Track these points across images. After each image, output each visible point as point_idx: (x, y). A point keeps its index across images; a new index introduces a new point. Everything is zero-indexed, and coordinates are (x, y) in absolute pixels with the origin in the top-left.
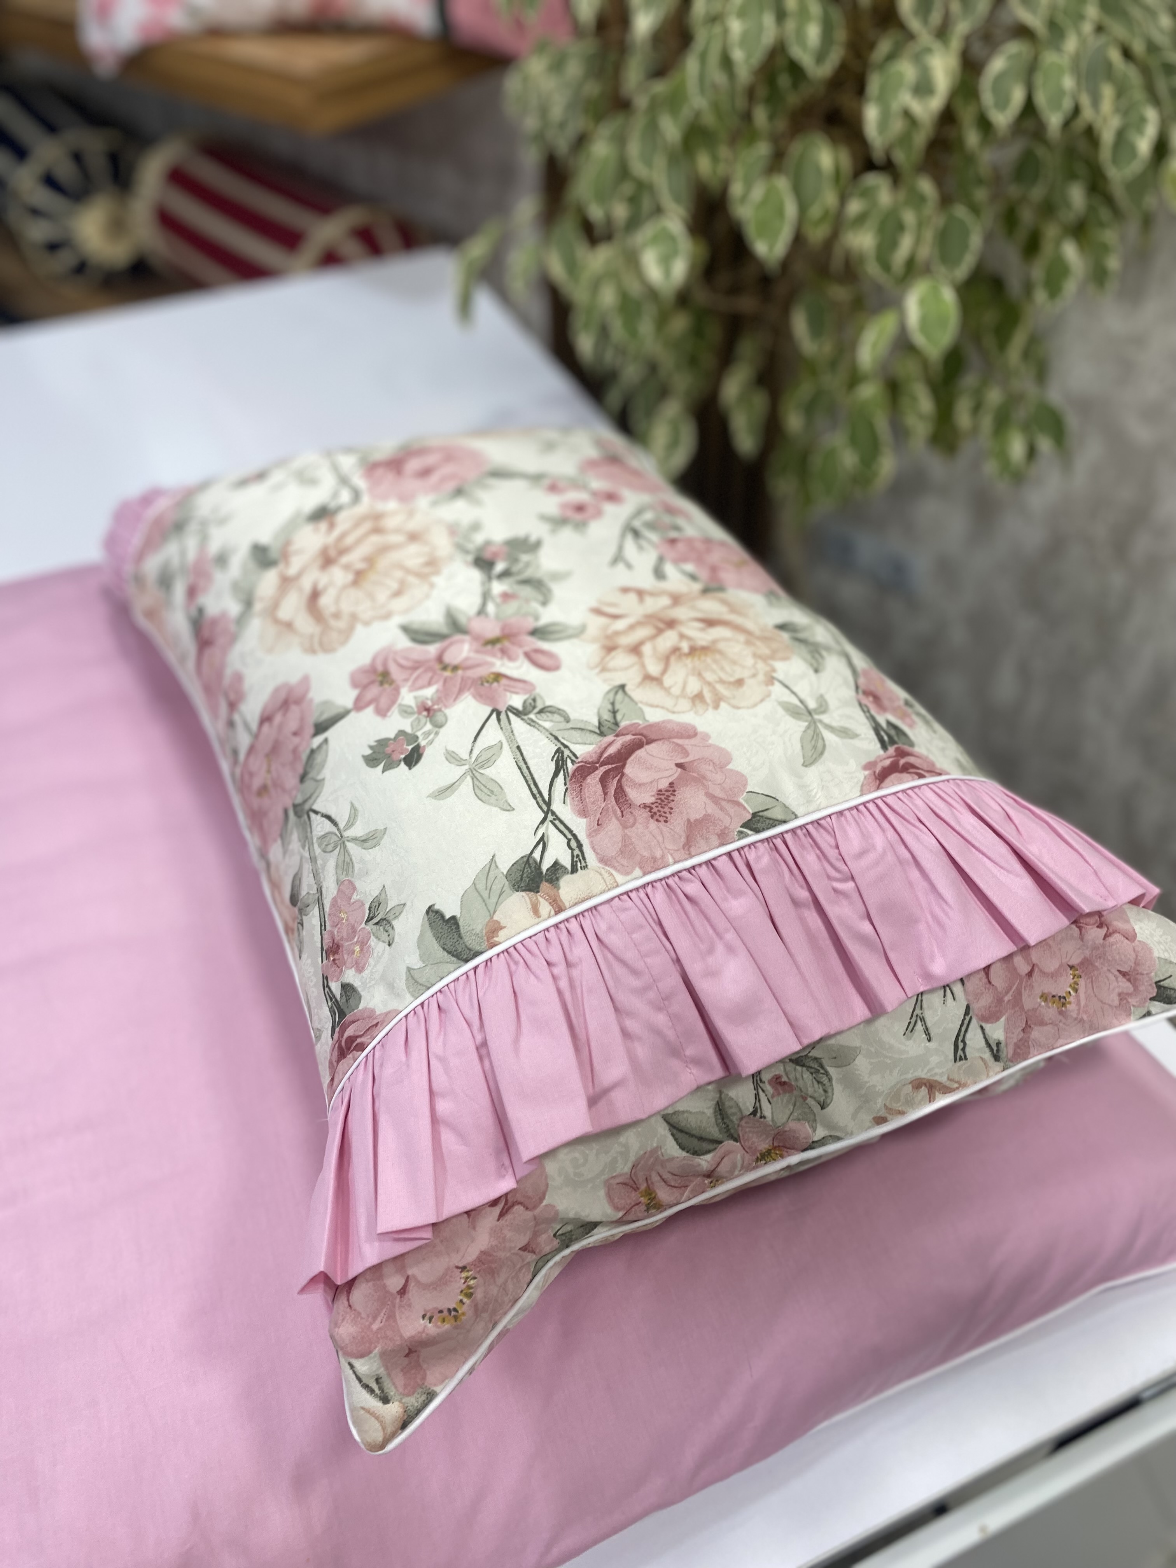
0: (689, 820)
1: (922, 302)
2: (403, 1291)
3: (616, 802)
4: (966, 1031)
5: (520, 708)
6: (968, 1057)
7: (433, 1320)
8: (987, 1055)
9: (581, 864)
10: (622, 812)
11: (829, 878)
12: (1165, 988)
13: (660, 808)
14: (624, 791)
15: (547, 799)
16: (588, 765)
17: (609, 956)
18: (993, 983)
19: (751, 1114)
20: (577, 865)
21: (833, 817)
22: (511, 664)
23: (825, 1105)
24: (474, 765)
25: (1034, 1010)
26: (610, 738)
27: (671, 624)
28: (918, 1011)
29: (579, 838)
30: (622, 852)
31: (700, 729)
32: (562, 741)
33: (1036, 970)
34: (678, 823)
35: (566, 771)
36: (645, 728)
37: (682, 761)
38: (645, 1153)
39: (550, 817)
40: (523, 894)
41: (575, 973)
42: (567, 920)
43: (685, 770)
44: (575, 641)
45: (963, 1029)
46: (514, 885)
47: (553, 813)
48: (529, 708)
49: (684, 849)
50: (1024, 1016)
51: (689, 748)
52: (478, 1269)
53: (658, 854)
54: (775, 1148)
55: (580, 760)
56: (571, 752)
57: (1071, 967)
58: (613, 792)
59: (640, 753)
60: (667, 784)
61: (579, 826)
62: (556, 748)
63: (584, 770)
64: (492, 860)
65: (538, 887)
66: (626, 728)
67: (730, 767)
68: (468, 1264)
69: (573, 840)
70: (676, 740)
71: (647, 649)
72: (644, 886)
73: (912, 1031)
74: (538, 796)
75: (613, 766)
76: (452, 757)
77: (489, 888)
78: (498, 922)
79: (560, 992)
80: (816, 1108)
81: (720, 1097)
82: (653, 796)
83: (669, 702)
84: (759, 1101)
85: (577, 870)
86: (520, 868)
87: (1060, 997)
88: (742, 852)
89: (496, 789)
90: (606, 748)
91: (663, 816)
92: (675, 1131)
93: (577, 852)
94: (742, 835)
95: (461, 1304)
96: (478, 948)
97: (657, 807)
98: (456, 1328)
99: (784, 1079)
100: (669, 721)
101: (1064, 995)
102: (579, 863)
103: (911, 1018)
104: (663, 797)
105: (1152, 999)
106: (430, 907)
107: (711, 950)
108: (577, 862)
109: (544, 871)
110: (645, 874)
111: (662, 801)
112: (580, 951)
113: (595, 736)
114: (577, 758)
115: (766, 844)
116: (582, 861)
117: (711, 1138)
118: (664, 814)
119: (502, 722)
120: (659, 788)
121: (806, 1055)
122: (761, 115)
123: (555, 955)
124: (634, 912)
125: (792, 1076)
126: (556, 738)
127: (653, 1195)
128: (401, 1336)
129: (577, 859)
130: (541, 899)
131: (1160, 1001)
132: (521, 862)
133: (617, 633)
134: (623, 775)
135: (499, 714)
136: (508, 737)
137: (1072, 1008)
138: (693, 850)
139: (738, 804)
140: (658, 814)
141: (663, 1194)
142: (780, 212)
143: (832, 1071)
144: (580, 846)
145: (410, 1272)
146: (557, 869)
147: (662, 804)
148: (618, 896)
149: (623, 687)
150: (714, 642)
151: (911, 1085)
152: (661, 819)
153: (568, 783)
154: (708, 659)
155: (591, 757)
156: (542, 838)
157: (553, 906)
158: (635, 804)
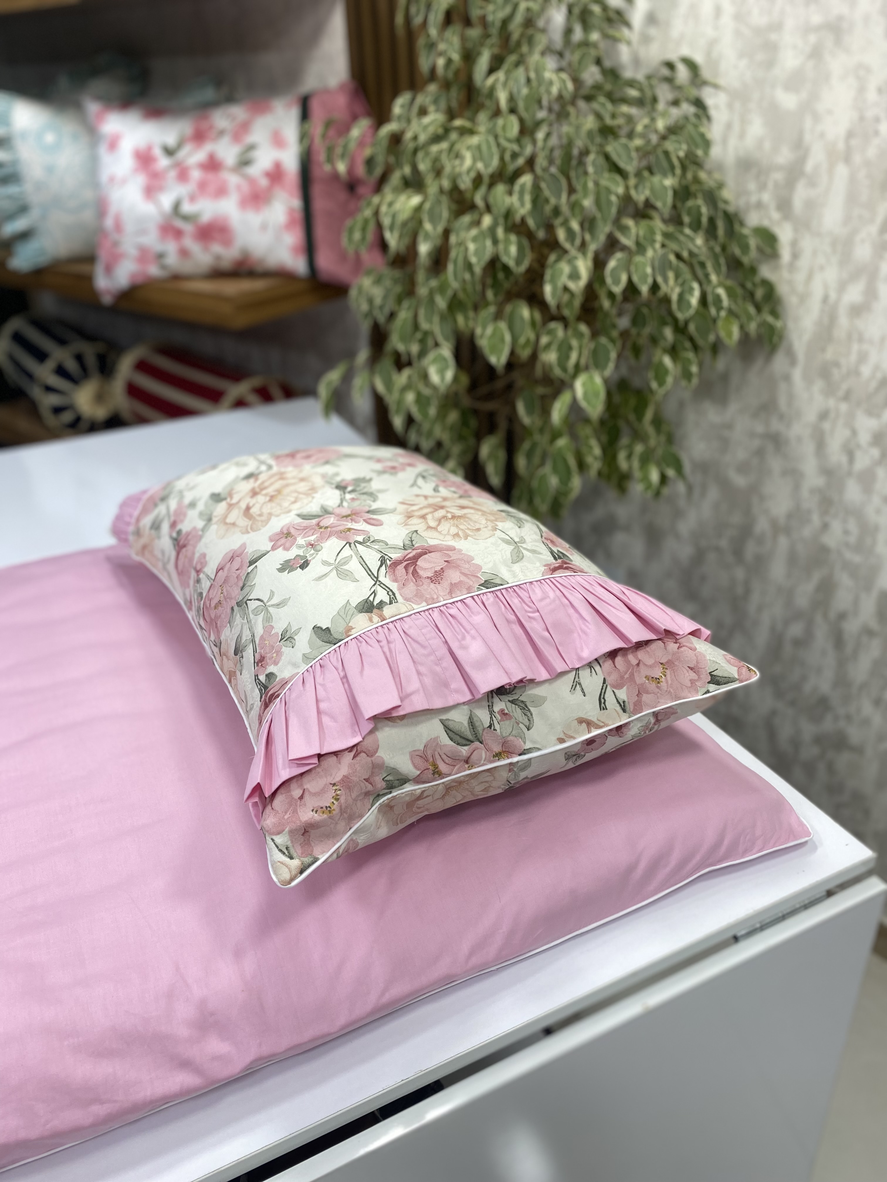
0: (451, 583)
1: (584, 385)
2: (301, 798)
3: (413, 576)
4: (605, 693)
5: (362, 541)
6: (607, 707)
7: (318, 812)
8: (618, 708)
10: (416, 580)
11: (526, 611)
12: (713, 675)
14: (417, 571)
15: (376, 576)
16: (398, 562)
17: (410, 639)
18: (617, 667)
19: (488, 727)
21: (527, 584)
22: (357, 524)
23: (530, 728)
24: (337, 565)
25: (642, 685)
26: (409, 550)
27: (442, 507)
28: (577, 679)
29: (393, 591)
30: (416, 596)
31: (457, 547)
32: (384, 552)
33: (641, 663)
34: (445, 584)
35: (386, 564)
36: (427, 547)
37: (447, 560)
38: (431, 739)
39: (378, 583)
40: (364, 614)
41: (392, 646)
42: (387, 624)
43: (449, 563)
44: (391, 514)
45: (603, 691)
46: (359, 611)
47: (380, 581)
48: (366, 541)
49: (448, 594)
50: (637, 687)
51: (451, 555)
52: (342, 785)
53: (435, 597)
54: (504, 752)
56: (389, 557)
57: (662, 664)
58: (411, 572)
59: (426, 556)
60: (440, 569)
61: (394, 586)
62: (381, 556)
63: (396, 564)
64: (348, 602)
65: (372, 611)
66: (418, 546)
67: (473, 562)
68: (337, 782)
69: (389, 591)
70: (444, 552)
71: (429, 517)
72: (427, 610)
73: (574, 690)
75: (411, 562)
76: (325, 563)
77: (346, 613)
78: (351, 627)
79: (384, 653)
80: (525, 730)
81: (471, 714)
82: (432, 573)
83: (441, 537)
84: (493, 721)
85: (392, 603)
86: (362, 604)
87: (656, 678)
88: (479, 597)
89: (349, 574)
90: (407, 555)
92: (446, 729)
93: (392, 596)
94: (478, 589)
95: (333, 804)
96: (341, 638)
97: (434, 578)
98: (330, 818)
99: (506, 711)
100: (441, 544)
101: (659, 677)
103: (573, 683)
104: (437, 574)
105: (709, 683)
106: (315, 626)
107: (464, 638)
108: (392, 600)
109: (375, 605)
110: (428, 605)
112: (395, 636)
113: (402, 550)
114: (392, 559)
115: (492, 594)
116: (395, 600)
117: (467, 738)
118: (438, 581)
119: (352, 547)
120: (435, 570)
121: (517, 699)
122: (490, 294)
123: (381, 637)
124: (423, 620)
125: (510, 710)
126: (381, 552)
127: (436, 766)
128: (300, 821)
130: (374, 616)
131: (713, 684)
132: (363, 602)
133: (413, 511)
134: (416, 565)
135: (350, 544)
136: (355, 553)
137: (663, 685)
138: (453, 595)
139: (477, 577)
140: (435, 580)
141: (443, 767)
142: (502, 340)
143: (532, 709)
144: (394, 594)
145: (305, 787)
146: (382, 604)
147: (437, 577)
148: (414, 614)
149: (416, 531)
150: (465, 514)
151: (576, 721)
152: (437, 583)
153: (387, 569)
154: (462, 521)
155: (399, 558)
156: (374, 592)
157: (380, 618)
158: (423, 577)
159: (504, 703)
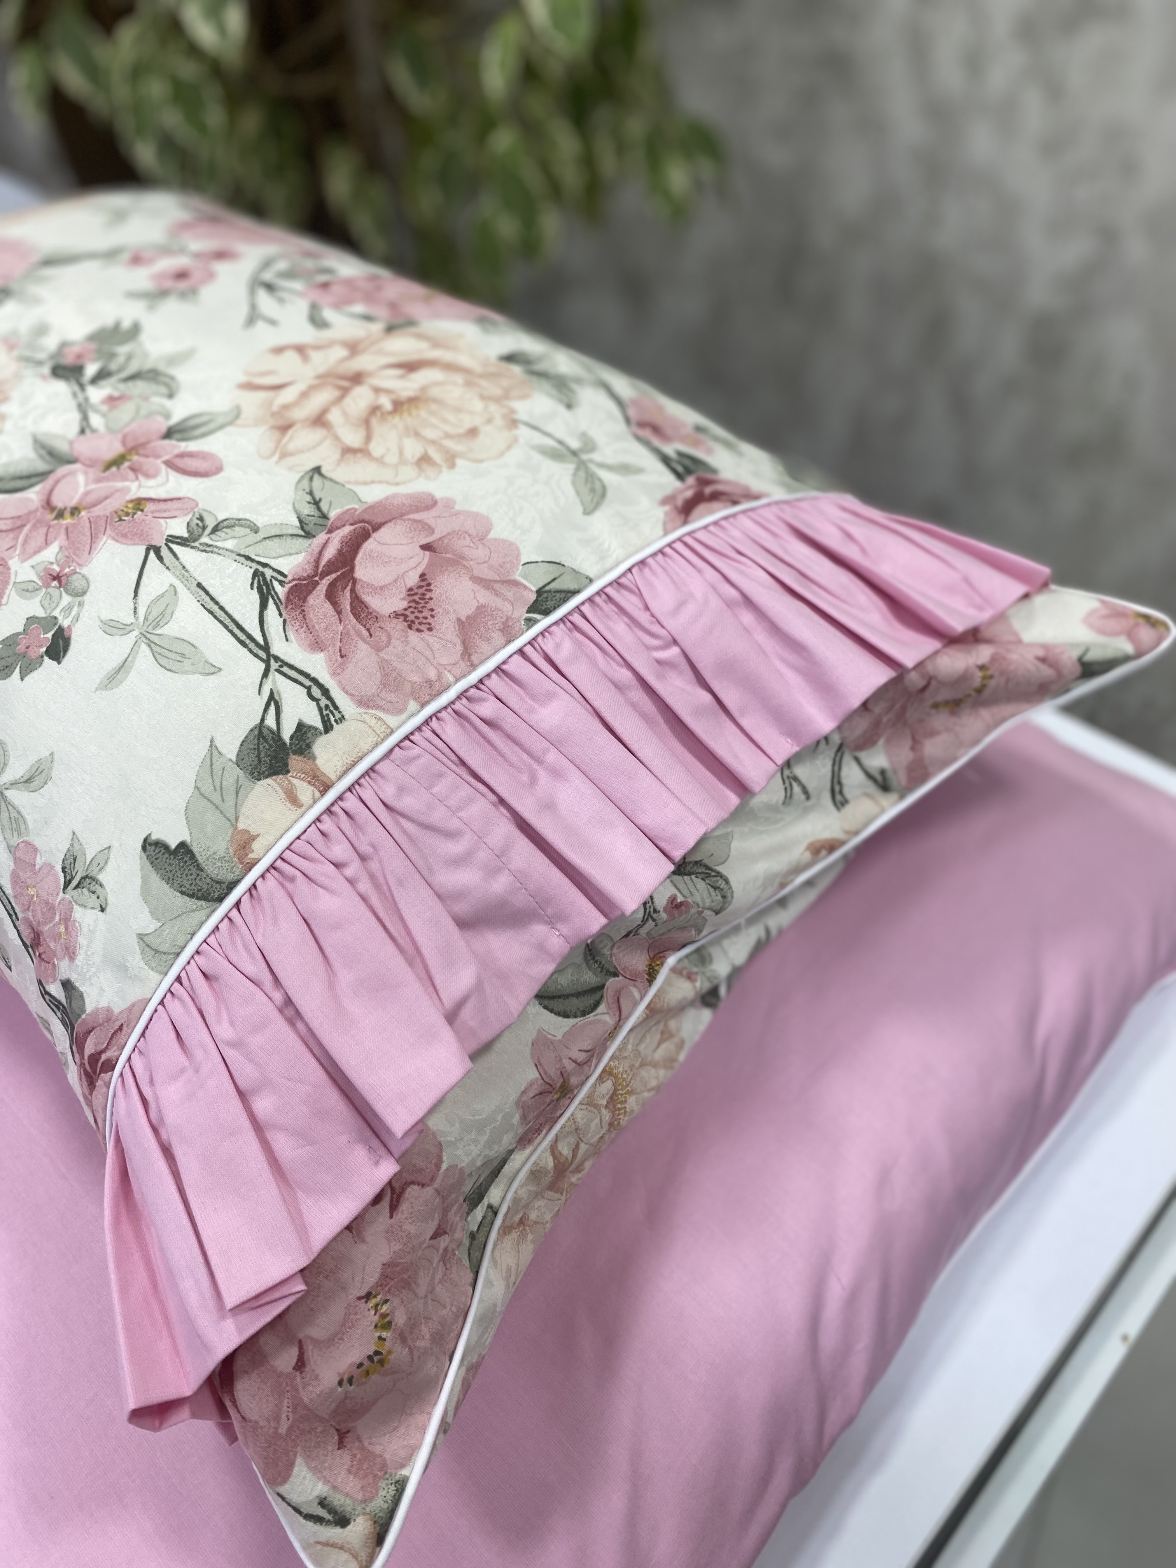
0: (459, 619)
2: (300, 1364)
3: (357, 619)
5: (186, 535)
8: (873, 789)
9: (334, 717)
10: (368, 630)
11: (649, 648)
12: (1084, 662)
13: (417, 614)
14: (363, 603)
15: (262, 643)
16: (304, 582)
17: (407, 824)
20: (329, 719)
21: (633, 571)
22: (153, 483)
24: (145, 628)
26: (322, 537)
27: (357, 378)
29: (321, 681)
30: (384, 685)
31: (439, 495)
32: (257, 559)
34: (446, 625)
35: (276, 598)
36: (363, 512)
37: (428, 541)
39: (274, 665)
40: (269, 781)
41: (374, 865)
42: (340, 798)
43: (435, 552)
44: (231, 430)
46: (252, 773)
47: (277, 659)
48: (197, 531)
49: (463, 657)
51: (432, 523)
52: (386, 1289)
53: (432, 675)
55: (290, 578)
56: (274, 570)
58: (348, 607)
59: (369, 545)
60: (417, 578)
61: (317, 666)
62: (252, 570)
63: (300, 589)
64: (211, 746)
65: (286, 765)
66: (338, 518)
67: (492, 535)
68: (372, 1288)
69: (313, 686)
70: (411, 517)
71: (336, 417)
72: (427, 722)
74: (248, 641)
75: (338, 573)
76: (112, 627)
77: (218, 787)
78: (247, 832)
79: (362, 897)
82: (404, 599)
83: (386, 473)
85: (332, 727)
86: (252, 746)
88: (536, 645)
89: (187, 650)
90: (320, 553)
91: (424, 624)
93: (324, 702)
94: (530, 623)
95: (382, 1342)
96: (229, 875)
97: (413, 612)
100: (395, 496)
102: (331, 716)
104: (416, 598)
106: (145, 840)
108: (328, 715)
109: (288, 741)
110: (422, 707)
111: (417, 603)
113: (301, 540)
114: (285, 576)
115: (562, 626)
116: (335, 712)
117: (591, 986)
118: (424, 621)
119: (165, 561)
120: (408, 586)
123: (340, 850)
124: (426, 759)
125: (684, 892)
126: (248, 558)
129: (328, 712)
130: (295, 781)
132: (251, 738)
133: (287, 407)
134: (355, 581)
135: (157, 551)
136: (180, 576)
138: (475, 659)
139: (516, 583)
140: (417, 621)
143: (725, 872)
144: (325, 692)
145: (300, 1335)
146: (305, 732)
147: (418, 608)
148: (398, 745)
149: (317, 470)
150: (423, 389)
152: (423, 626)
153: (284, 613)
154: (423, 413)
155: (304, 570)
156: (272, 697)
157: (314, 783)
158: (383, 616)
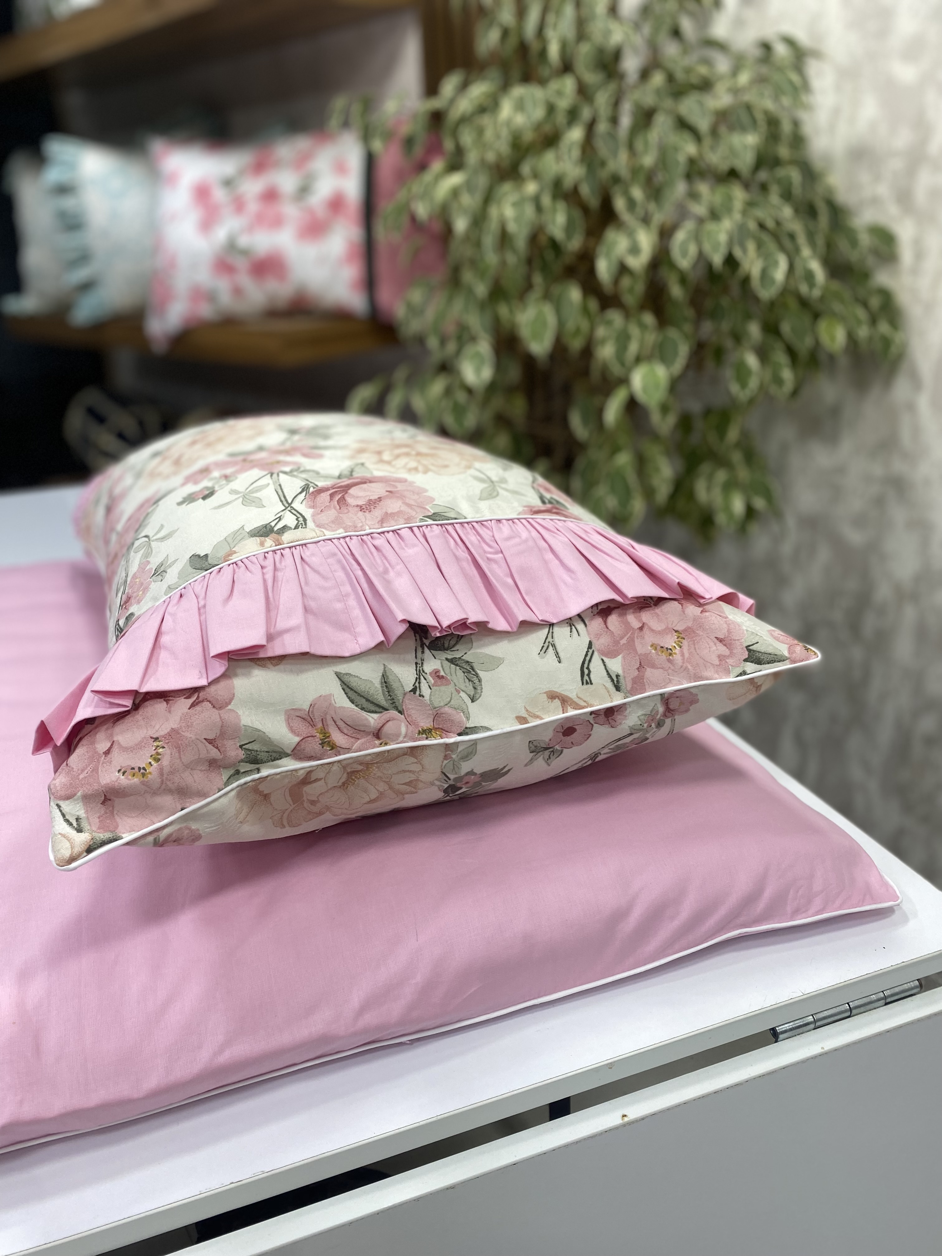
0: (386, 512)
1: (643, 378)
2: (107, 752)
3: (338, 504)
4: (590, 661)
5: (288, 471)
6: (593, 682)
7: (126, 774)
8: (610, 685)
9: (302, 527)
10: (340, 507)
11: (486, 552)
12: (754, 651)
14: (344, 499)
15: (290, 502)
16: (325, 489)
17: (307, 567)
18: (610, 628)
19: (411, 691)
21: (492, 521)
22: (290, 458)
23: (475, 699)
24: (247, 494)
25: (647, 655)
26: (344, 480)
28: (549, 639)
29: (305, 517)
30: (333, 523)
31: (410, 479)
32: (310, 481)
33: (646, 627)
34: (378, 513)
35: (308, 492)
36: (370, 477)
37: (392, 490)
38: (320, 697)
39: (289, 509)
40: (257, 538)
41: (279, 573)
42: (283, 549)
43: (392, 493)
44: (338, 450)
45: (588, 658)
46: (252, 535)
47: (292, 507)
48: (294, 471)
49: (378, 523)
50: (637, 658)
51: (398, 486)
52: (167, 741)
53: (360, 525)
54: (435, 727)
55: (319, 487)
56: (315, 485)
57: (676, 631)
58: (337, 499)
59: (363, 486)
60: (377, 498)
61: (308, 513)
62: (306, 483)
63: (321, 491)
64: (242, 527)
65: (269, 535)
66: (357, 476)
67: (425, 494)
68: (160, 736)
69: (301, 517)
70: (391, 483)
71: (386, 452)
72: (344, 538)
73: (545, 652)
74: (284, 502)
75: (342, 490)
76: (233, 492)
77: (234, 538)
78: (235, 552)
79: (265, 582)
80: (468, 700)
81: (385, 671)
82: (365, 502)
83: (393, 470)
84: (420, 683)
85: (299, 529)
86: (259, 529)
87: (667, 648)
88: (421, 529)
89: (258, 501)
90: (340, 483)
92: (345, 687)
93: (301, 521)
94: (422, 521)
95: (150, 765)
96: (217, 564)
97: (366, 506)
98: (143, 783)
99: (442, 673)
100: (389, 476)
101: (671, 647)
103: (544, 643)
104: (371, 502)
105: (745, 660)
106: (193, 555)
109: (275, 529)
110: (346, 532)
111: (370, 504)
112: (287, 564)
113: (334, 479)
115: (439, 526)
116: (303, 524)
117: (378, 703)
118: (369, 509)
119: (273, 477)
120: (370, 499)
121: (464, 659)
122: (537, 278)
123: (268, 562)
124: (334, 548)
125: (448, 671)
126: (307, 480)
127: (328, 735)
128: (99, 783)
129: (300, 525)
130: (268, 540)
131: (752, 662)
132: (260, 526)
133: (369, 448)
134: (347, 493)
135: (272, 474)
136: (275, 482)
137: (677, 658)
138: (384, 525)
139: (425, 509)
140: (366, 509)
141: (338, 738)
142: (545, 325)
143: (480, 673)
144: (305, 520)
145: (115, 739)
146: (285, 528)
147: (370, 506)
148: (324, 540)
149: (361, 464)
151: (545, 695)
152: (367, 511)
153: (307, 496)
155: (328, 486)
156: (280, 517)
157: (275, 542)
158: (350, 505)
159: (439, 661)
